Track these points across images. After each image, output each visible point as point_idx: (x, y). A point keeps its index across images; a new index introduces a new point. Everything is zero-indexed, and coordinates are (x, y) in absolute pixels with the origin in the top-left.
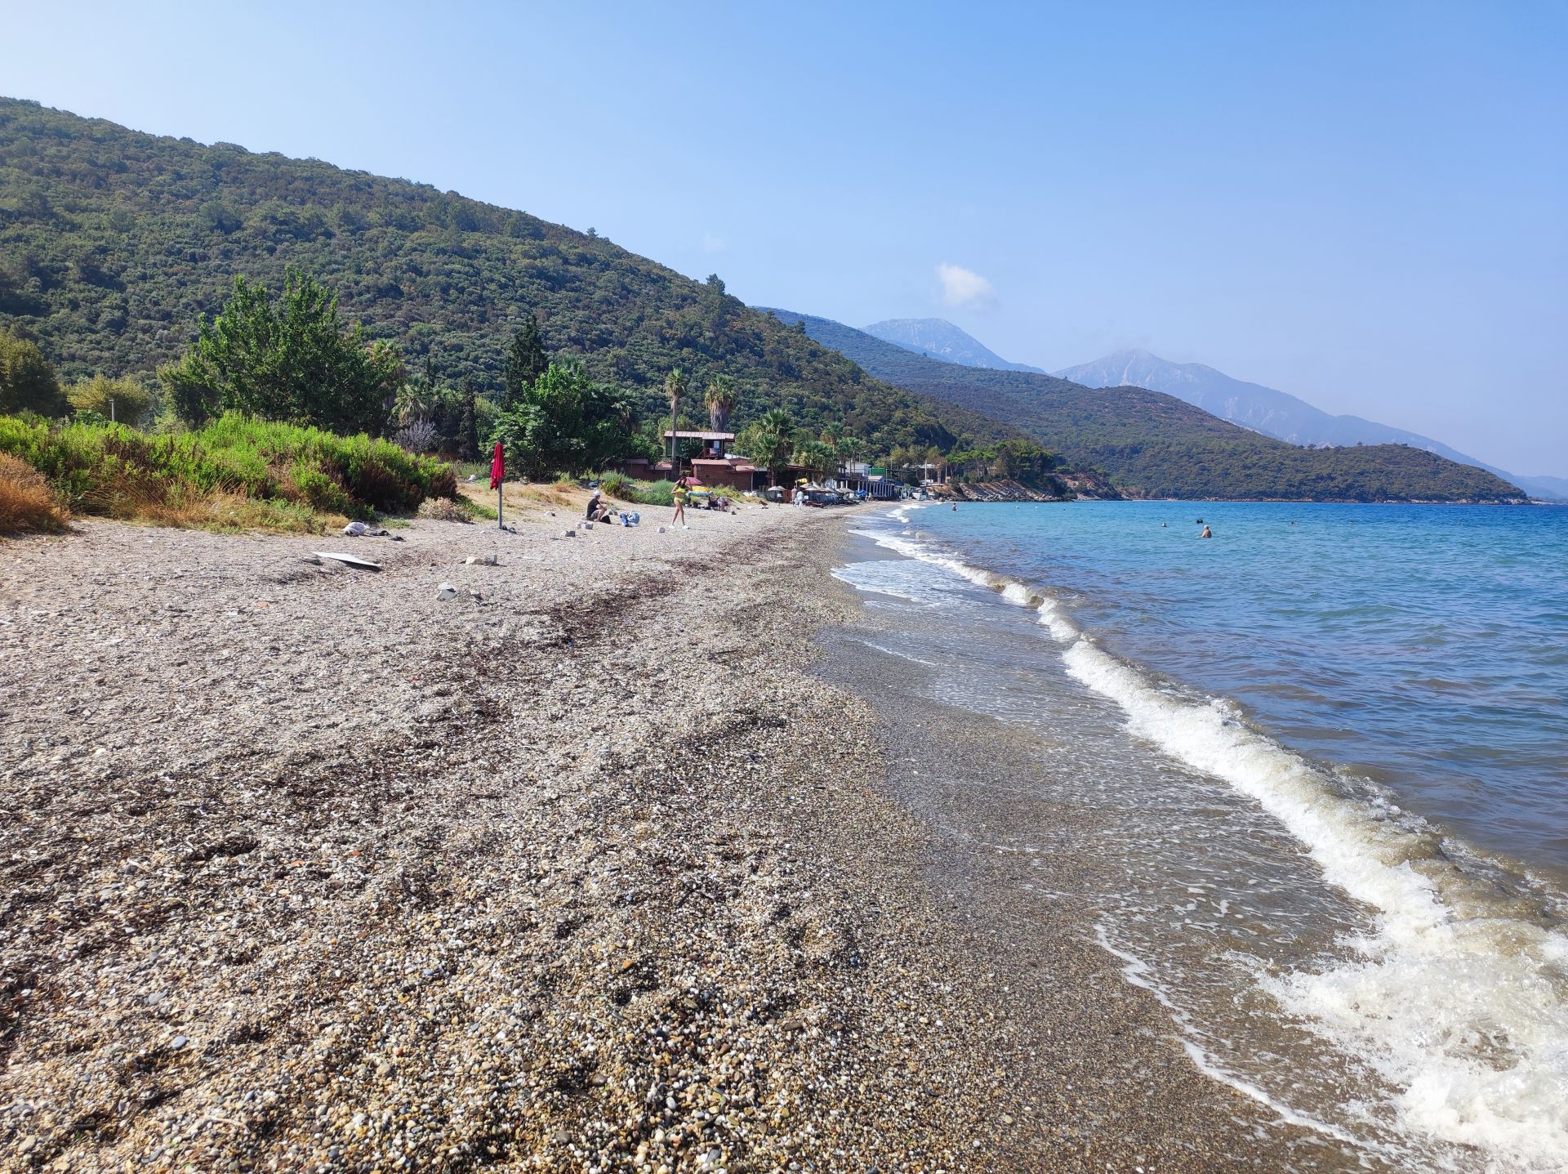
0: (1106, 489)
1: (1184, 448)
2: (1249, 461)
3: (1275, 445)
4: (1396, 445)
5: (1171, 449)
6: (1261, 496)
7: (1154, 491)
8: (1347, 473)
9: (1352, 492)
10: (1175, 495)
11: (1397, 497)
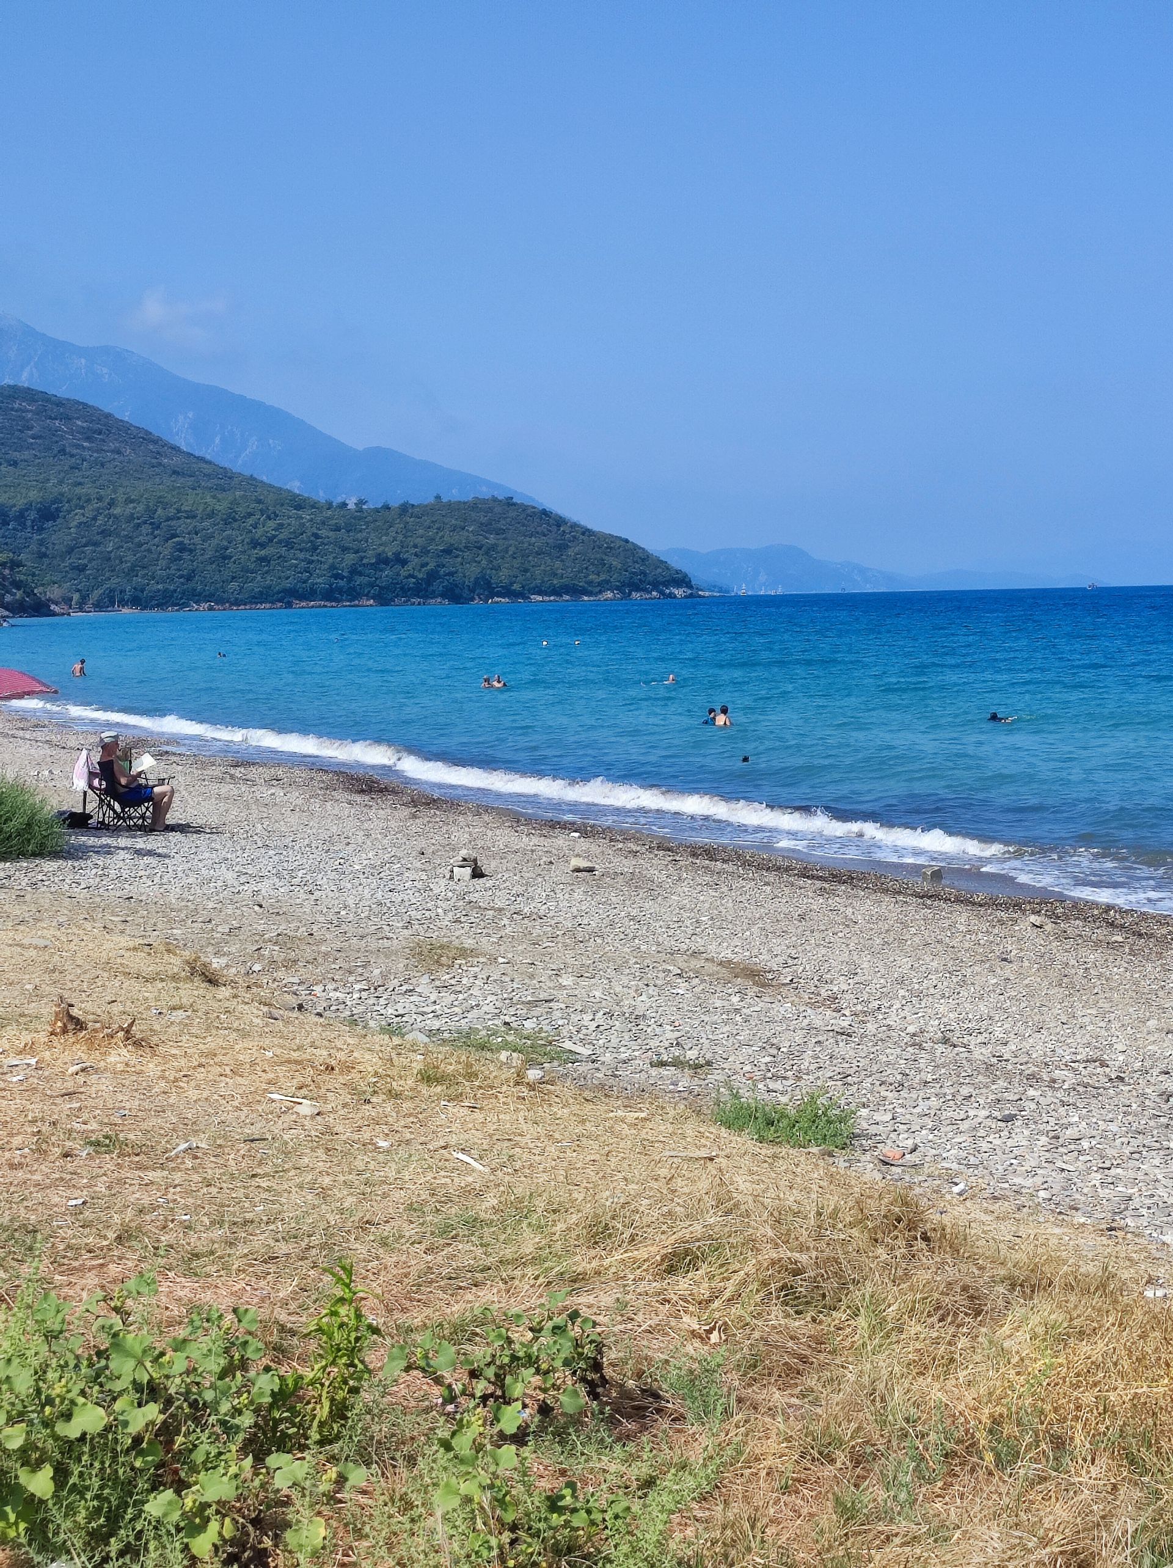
0: (19, 594)
1: (141, 508)
2: (260, 531)
3: (299, 503)
4: (495, 500)
5: (117, 511)
6: (288, 597)
7: (95, 595)
8: (425, 552)
9: (437, 586)
10: (136, 601)
11: (507, 592)
